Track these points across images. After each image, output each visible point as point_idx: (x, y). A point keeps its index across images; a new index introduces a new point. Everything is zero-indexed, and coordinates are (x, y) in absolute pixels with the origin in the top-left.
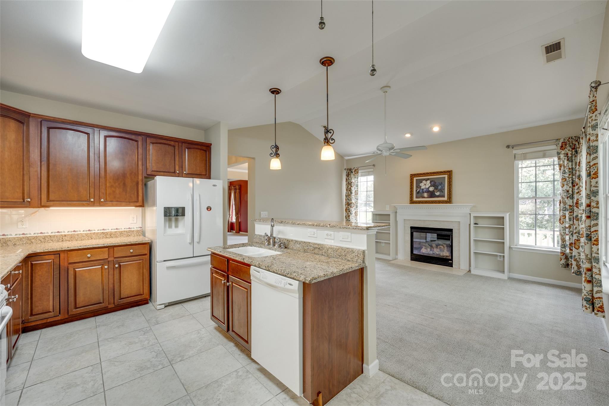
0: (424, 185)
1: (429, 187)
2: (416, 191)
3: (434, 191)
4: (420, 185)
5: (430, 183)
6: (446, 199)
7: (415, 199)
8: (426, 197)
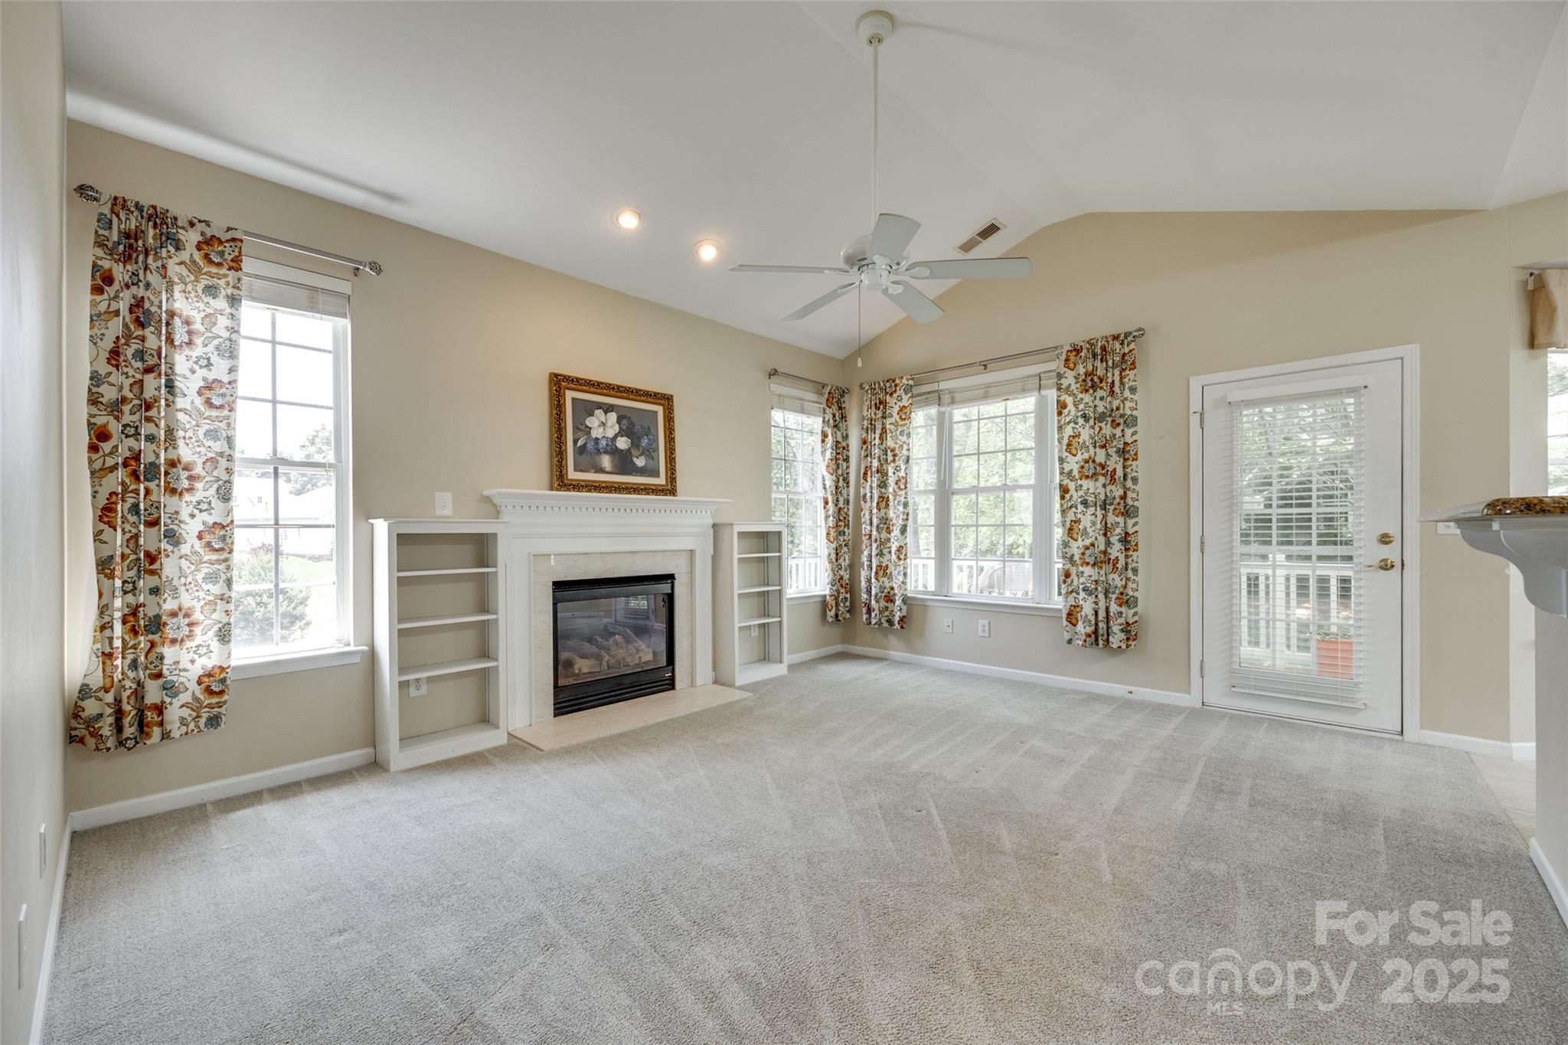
0: (599, 426)
1: (616, 436)
2: (575, 442)
3: (631, 453)
4: (588, 423)
5: (619, 421)
6: (661, 480)
7: (572, 475)
8: (606, 470)
